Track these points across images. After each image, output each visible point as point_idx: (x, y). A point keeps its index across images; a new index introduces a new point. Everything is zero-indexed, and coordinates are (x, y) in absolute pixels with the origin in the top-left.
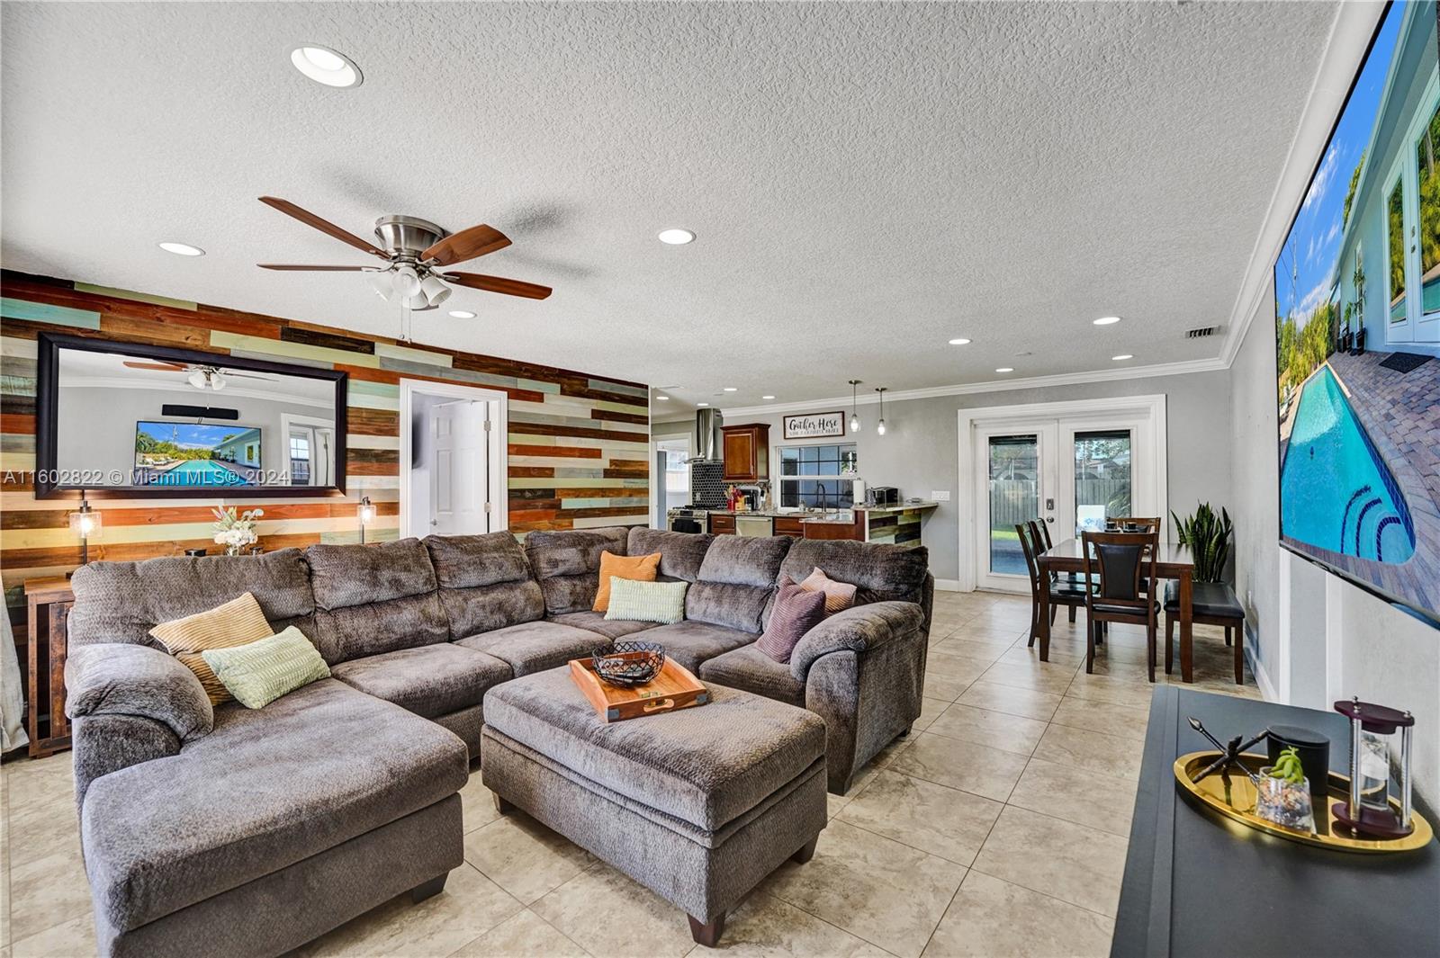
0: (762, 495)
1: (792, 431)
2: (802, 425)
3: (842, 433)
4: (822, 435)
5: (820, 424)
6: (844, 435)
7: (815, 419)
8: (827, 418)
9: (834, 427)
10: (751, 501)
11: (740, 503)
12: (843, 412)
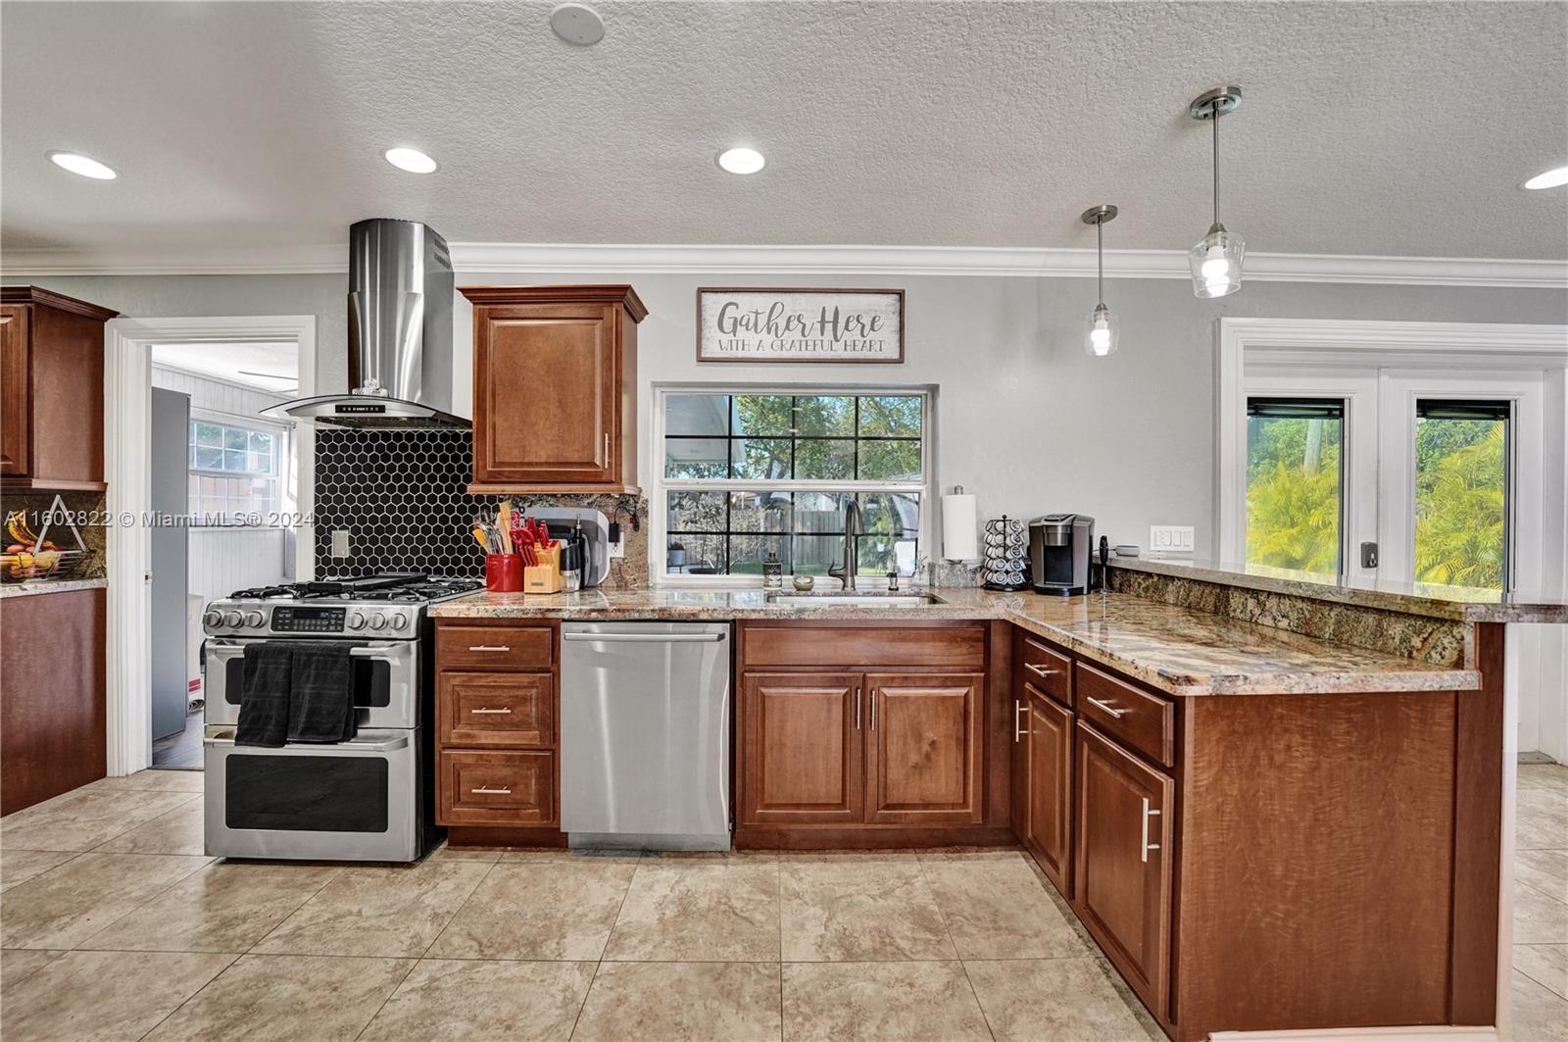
0: (614, 537)
1: (725, 338)
2: (763, 320)
3: (896, 356)
4: (829, 355)
5: (823, 322)
6: (900, 360)
7: (809, 307)
8: (848, 304)
9: (872, 335)
10: (576, 559)
11: (543, 567)
12: (901, 294)
